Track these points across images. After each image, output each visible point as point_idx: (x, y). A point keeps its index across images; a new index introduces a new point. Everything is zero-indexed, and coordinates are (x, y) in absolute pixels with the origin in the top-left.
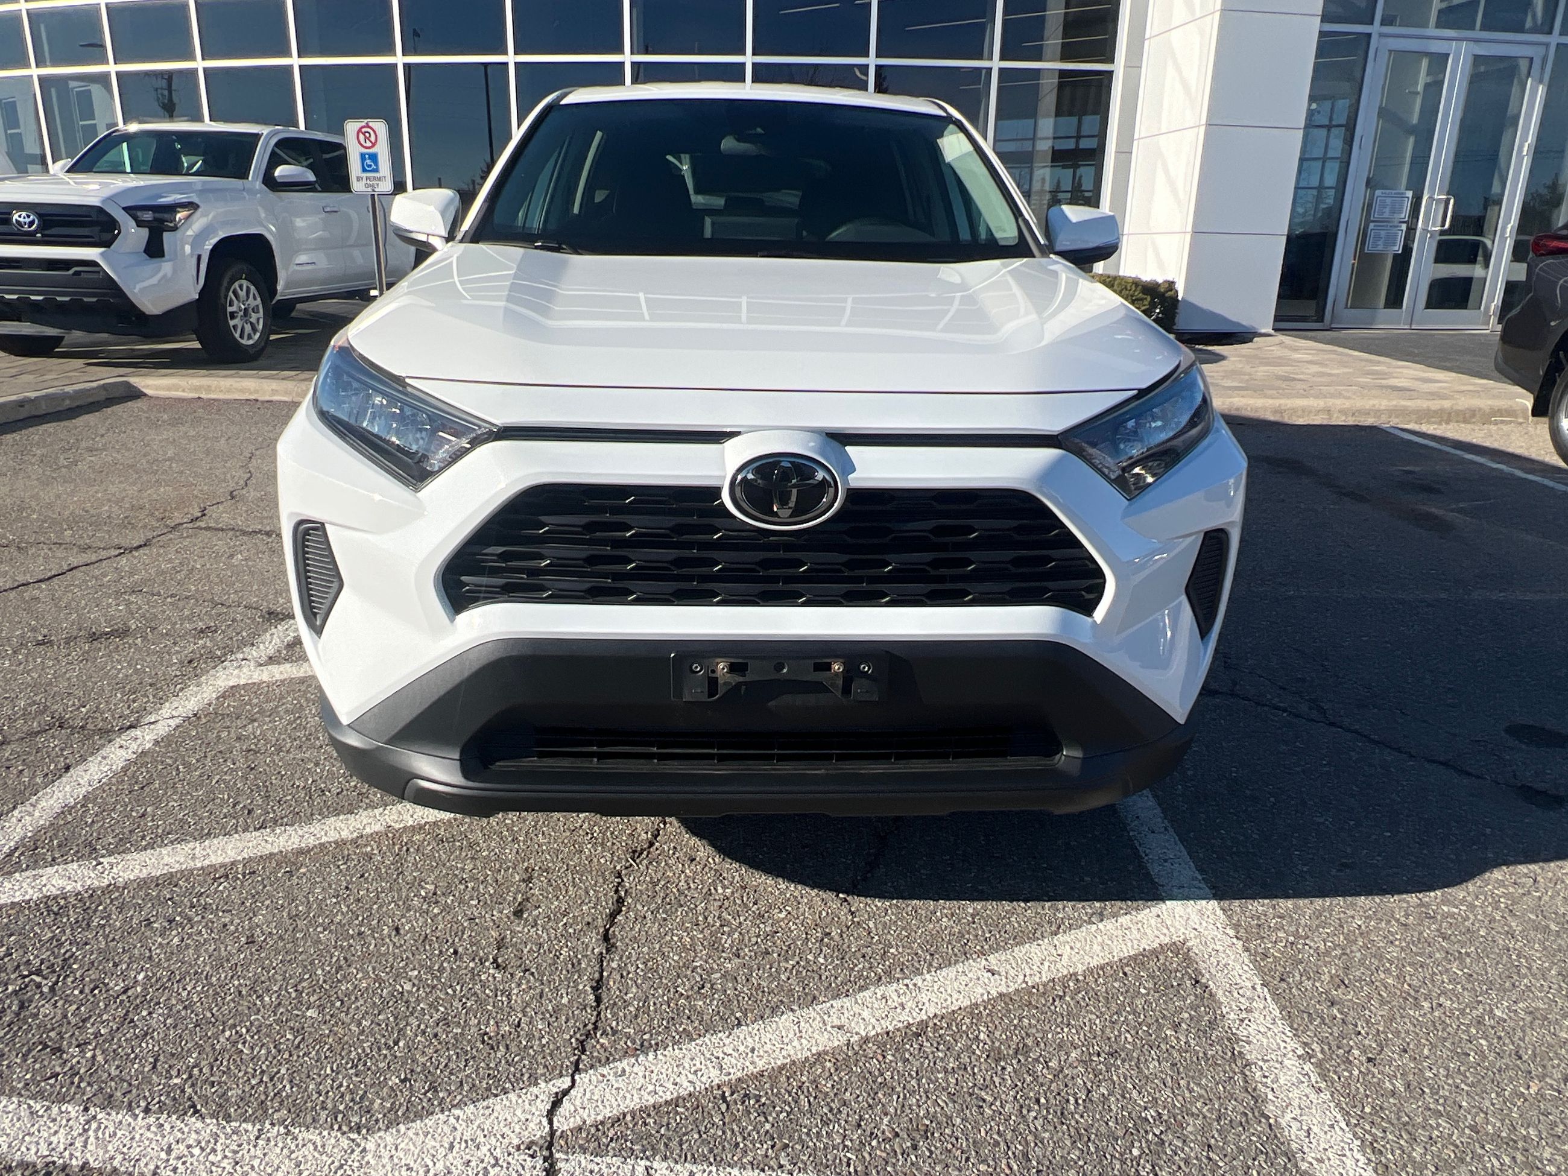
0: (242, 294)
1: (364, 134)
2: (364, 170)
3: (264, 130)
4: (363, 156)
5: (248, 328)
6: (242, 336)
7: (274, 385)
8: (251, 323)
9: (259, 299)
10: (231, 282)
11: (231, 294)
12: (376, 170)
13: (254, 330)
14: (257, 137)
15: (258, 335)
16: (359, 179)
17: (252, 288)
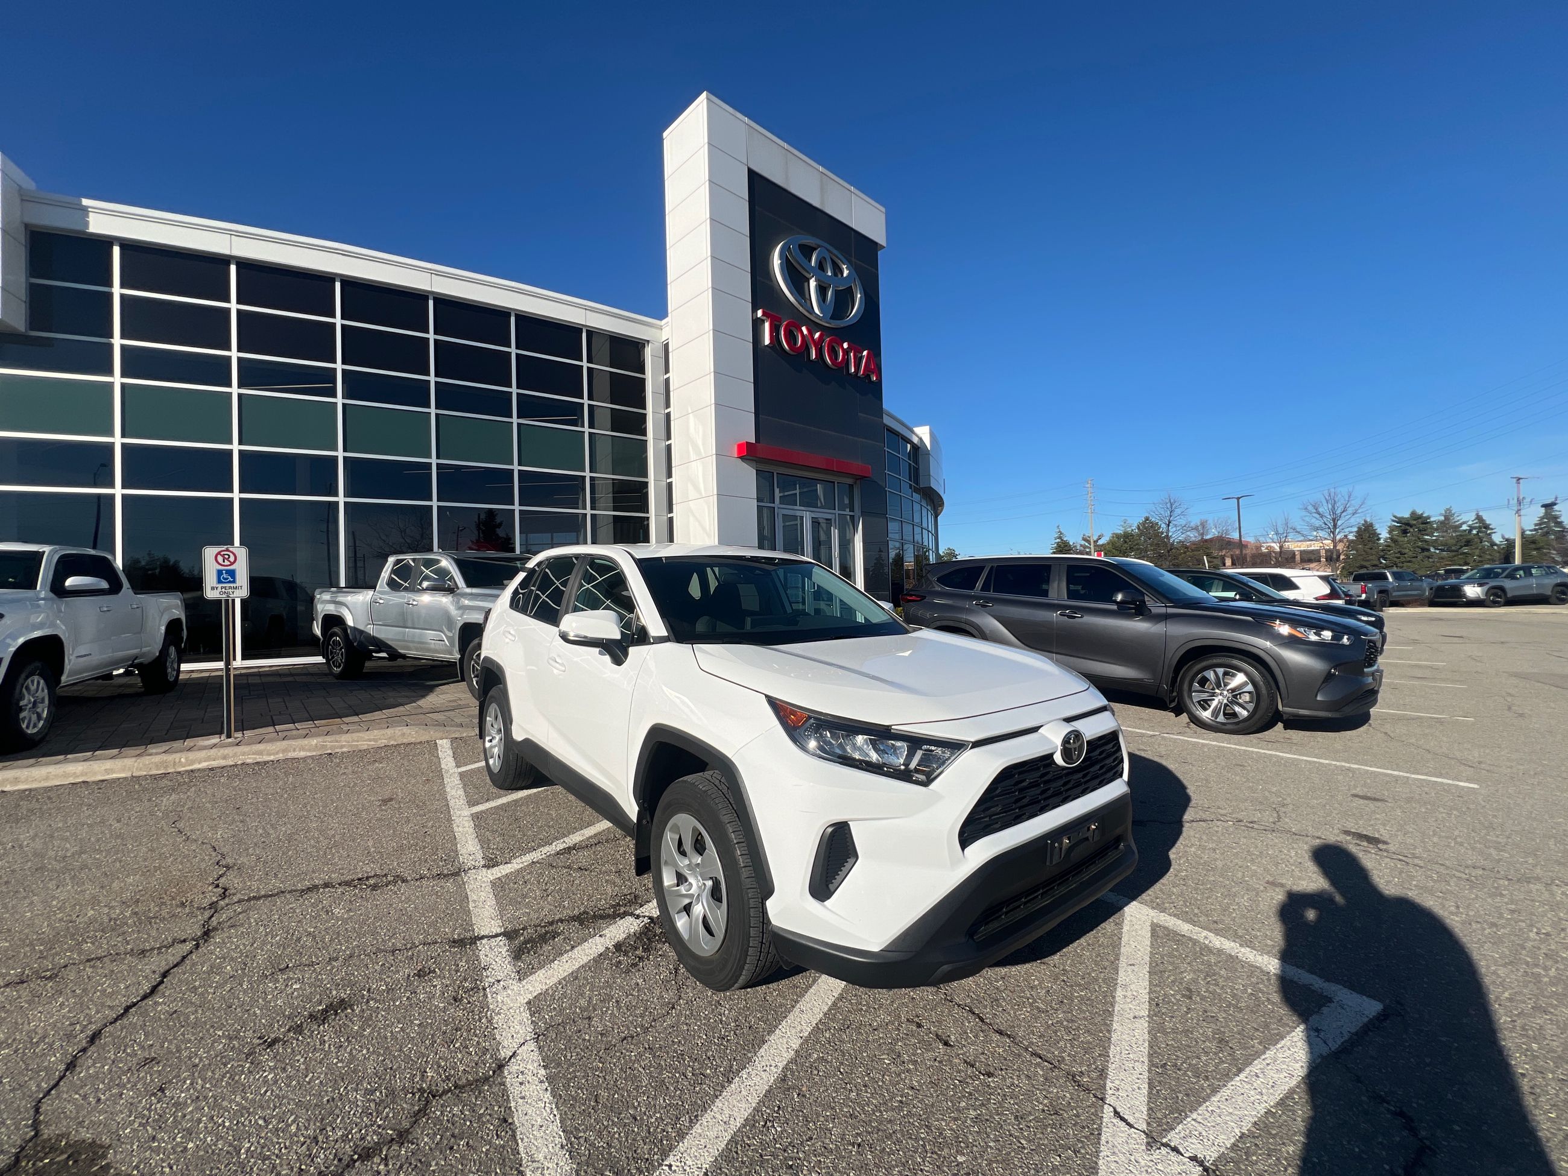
0: (33, 688)
1: (223, 556)
2: (219, 581)
3: (46, 549)
4: (220, 572)
5: (34, 717)
6: (28, 727)
7: (108, 764)
8: (37, 713)
9: (46, 691)
10: (27, 677)
11: (24, 690)
12: (234, 582)
13: (39, 717)
14: (39, 556)
15: (42, 722)
16: (213, 588)
17: (42, 682)
